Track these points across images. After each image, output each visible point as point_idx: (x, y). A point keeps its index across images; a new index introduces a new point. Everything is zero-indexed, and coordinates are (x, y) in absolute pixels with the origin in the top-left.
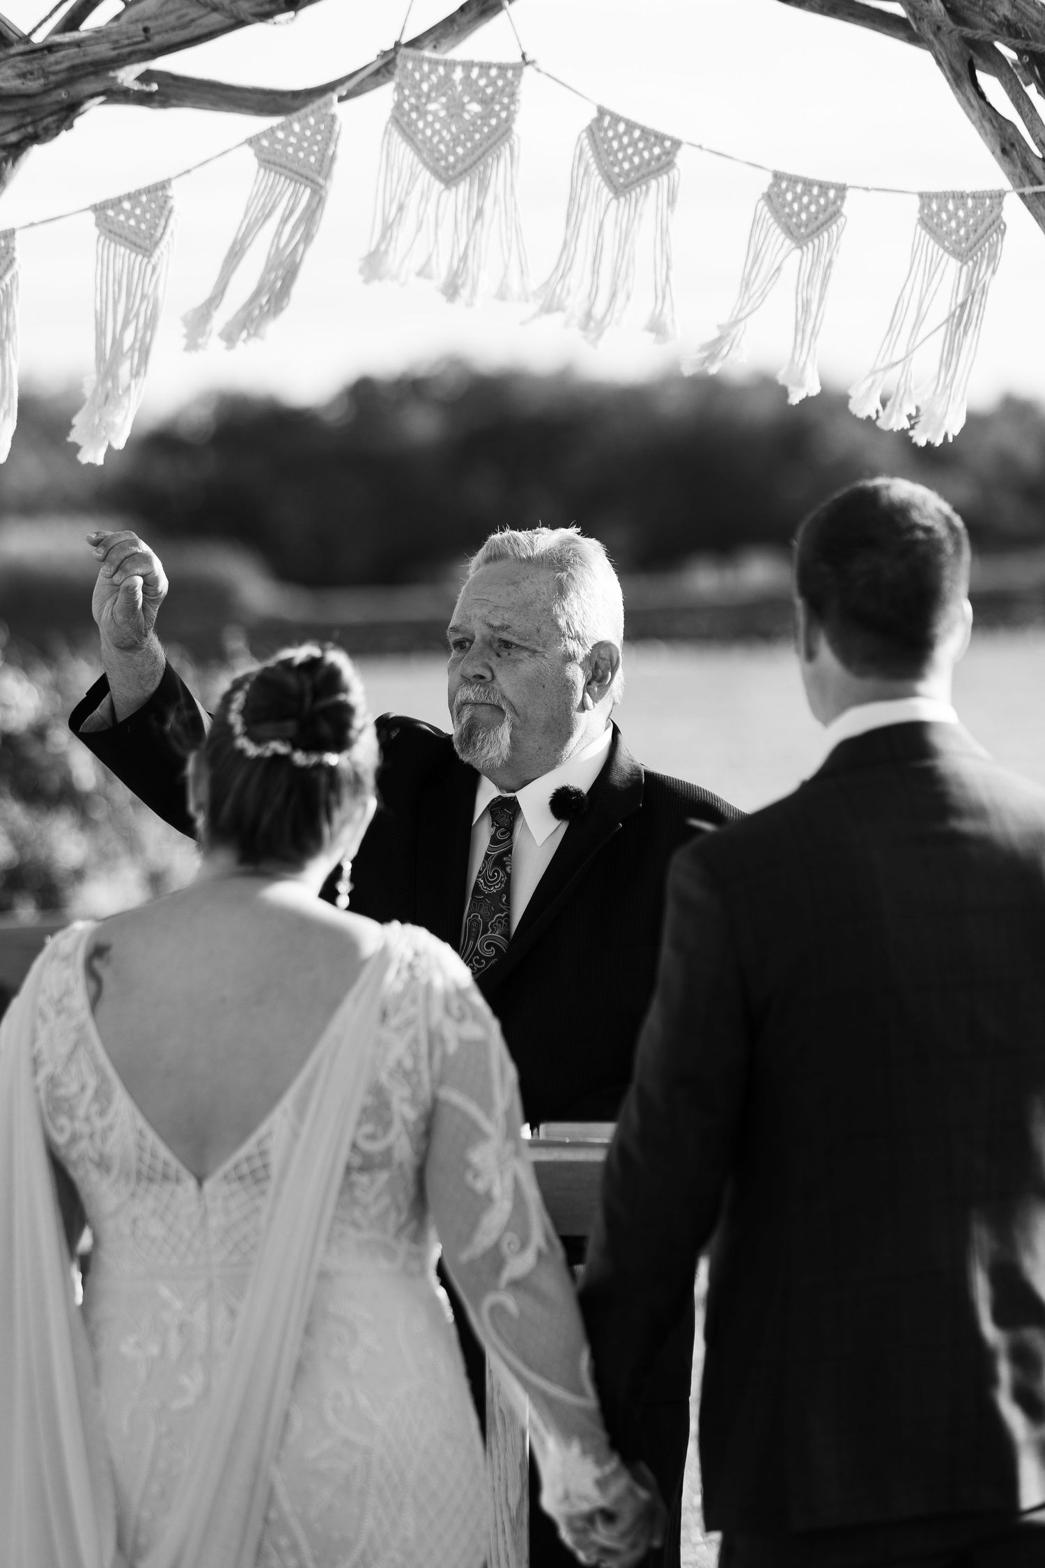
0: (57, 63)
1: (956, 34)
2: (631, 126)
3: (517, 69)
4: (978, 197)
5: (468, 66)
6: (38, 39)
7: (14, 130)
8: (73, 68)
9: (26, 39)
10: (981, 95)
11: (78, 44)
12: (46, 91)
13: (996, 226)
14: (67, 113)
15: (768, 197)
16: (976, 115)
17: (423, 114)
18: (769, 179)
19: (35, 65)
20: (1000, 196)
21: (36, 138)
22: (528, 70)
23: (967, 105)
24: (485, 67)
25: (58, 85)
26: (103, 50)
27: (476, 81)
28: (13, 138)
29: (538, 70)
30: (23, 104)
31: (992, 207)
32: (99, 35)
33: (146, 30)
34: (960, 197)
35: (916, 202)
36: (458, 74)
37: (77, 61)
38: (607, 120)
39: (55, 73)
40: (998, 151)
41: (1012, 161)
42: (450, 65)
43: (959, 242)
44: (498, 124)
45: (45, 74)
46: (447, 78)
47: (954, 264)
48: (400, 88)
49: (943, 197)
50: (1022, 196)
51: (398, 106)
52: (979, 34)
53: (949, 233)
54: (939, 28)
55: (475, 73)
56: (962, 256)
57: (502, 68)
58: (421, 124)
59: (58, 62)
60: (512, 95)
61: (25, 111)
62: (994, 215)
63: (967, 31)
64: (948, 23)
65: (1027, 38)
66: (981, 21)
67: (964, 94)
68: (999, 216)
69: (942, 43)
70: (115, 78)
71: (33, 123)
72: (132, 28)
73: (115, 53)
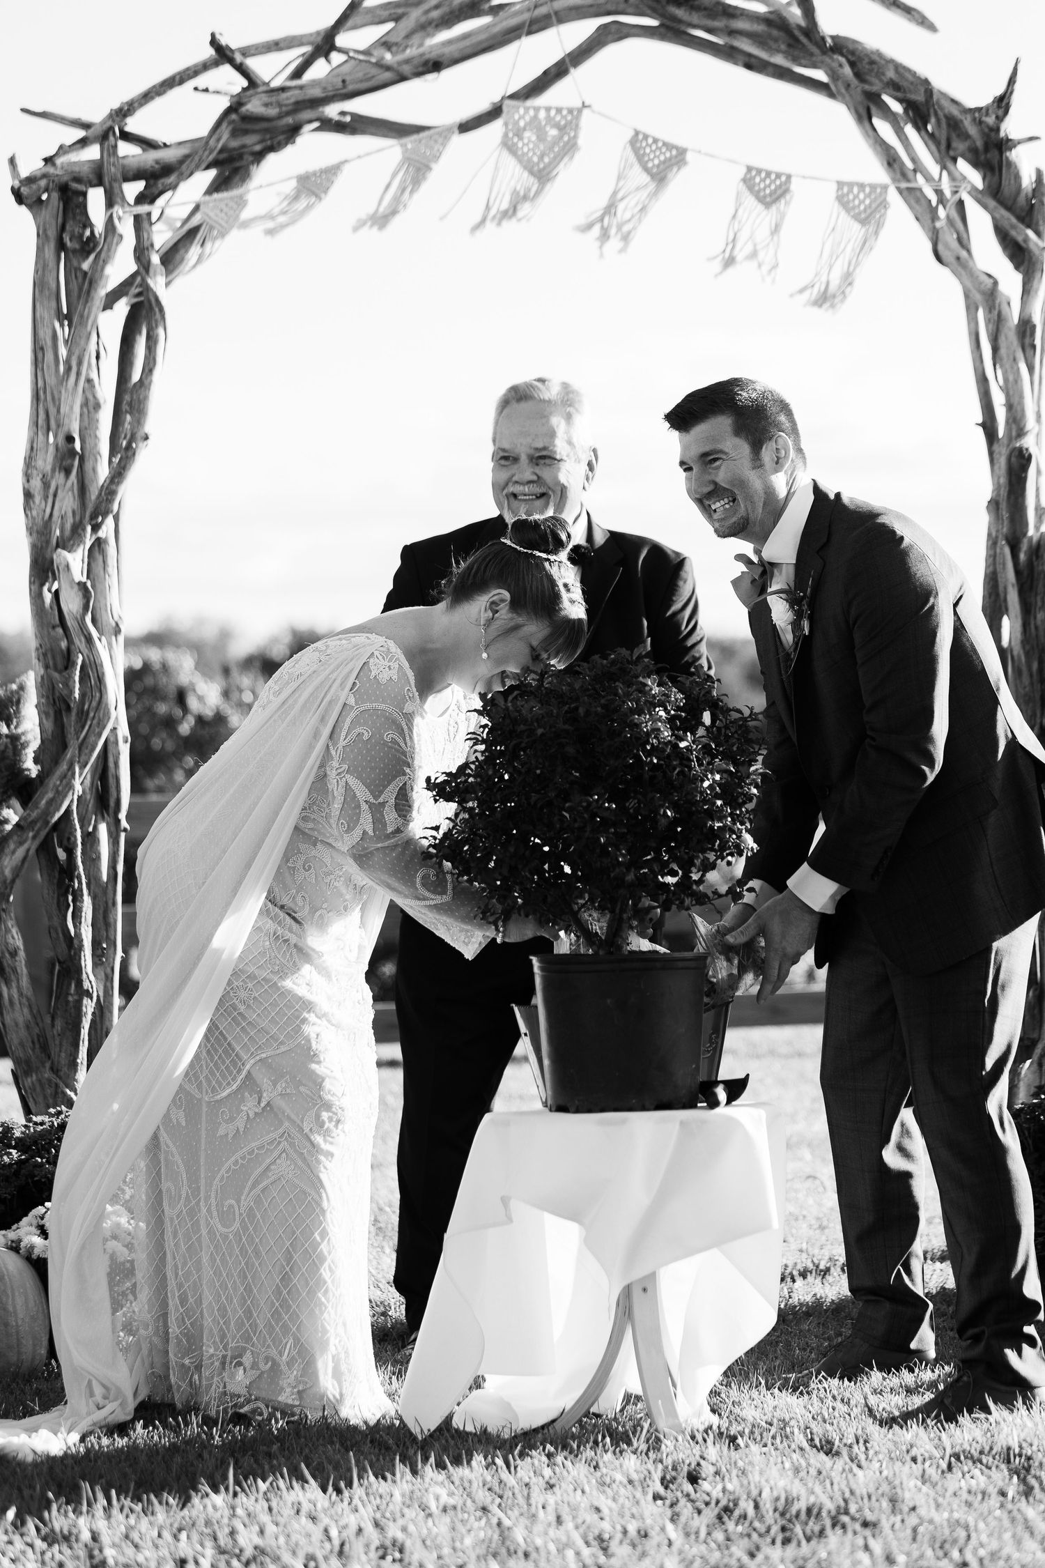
0: (287, 99)
1: (859, 89)
2: (655, 141)
3: (580, 111)
4: (873, 187)
5: (548, 109)
6: (275, 84)
7: (259, 142)
8: (297, 103)
9: (268, 84)
10: (874, 130)
11: (301, 87)
12: (280, 117)
13: (884, 205)
14: (293, 132)
15: (744, 180)
16: (871, 141)
17: (521, 138)
18: (744, 170)
19: (274, 99)
20: (885, 188)
21: (273, 148)
22: (586, 111)
23: (866, 135)
24: (559, 110)
25: (288, 114)
26: (317, 93)
27: (554, 118)
28: (258, 148)
29: (593, 112)
30: (264, 125)
31: (881, 194)
32: (314, 83)
33: (344, 81)
34: (862, 186)
35: (835, 186)
36: (542, 114)
37: (300, 98)
38: (641, 137)
39: (286, 105)
40: (885, 163)
41: (894, 170)
42: (537, 109)
43: (860, 213)
44: (569, 140)
45: (280, 105)
46: (536, 117)
47: (856, 226)
48: (506, 124)
49: (851, 185)
50: (898, 189)
51: (506, 135)
52: (874, 89)
53: (854, 208)
54: (849, 85)
55: (553, 113)
56: (864, 222)
57: (570, 111)
58: (520, 145)
59: (290, 98)
60: (577, 126)
61: (266, 130)
62: (882, 199)
63: (867, 87)
64: (854, 82)
65: (905, 92)
66: (874, 80)
67: (864, 128)
68: (885, 200)
69: (851, 96)
70: (323, 112)
71: (271, 138)
72: (335, 80)
73: (323, 95)
